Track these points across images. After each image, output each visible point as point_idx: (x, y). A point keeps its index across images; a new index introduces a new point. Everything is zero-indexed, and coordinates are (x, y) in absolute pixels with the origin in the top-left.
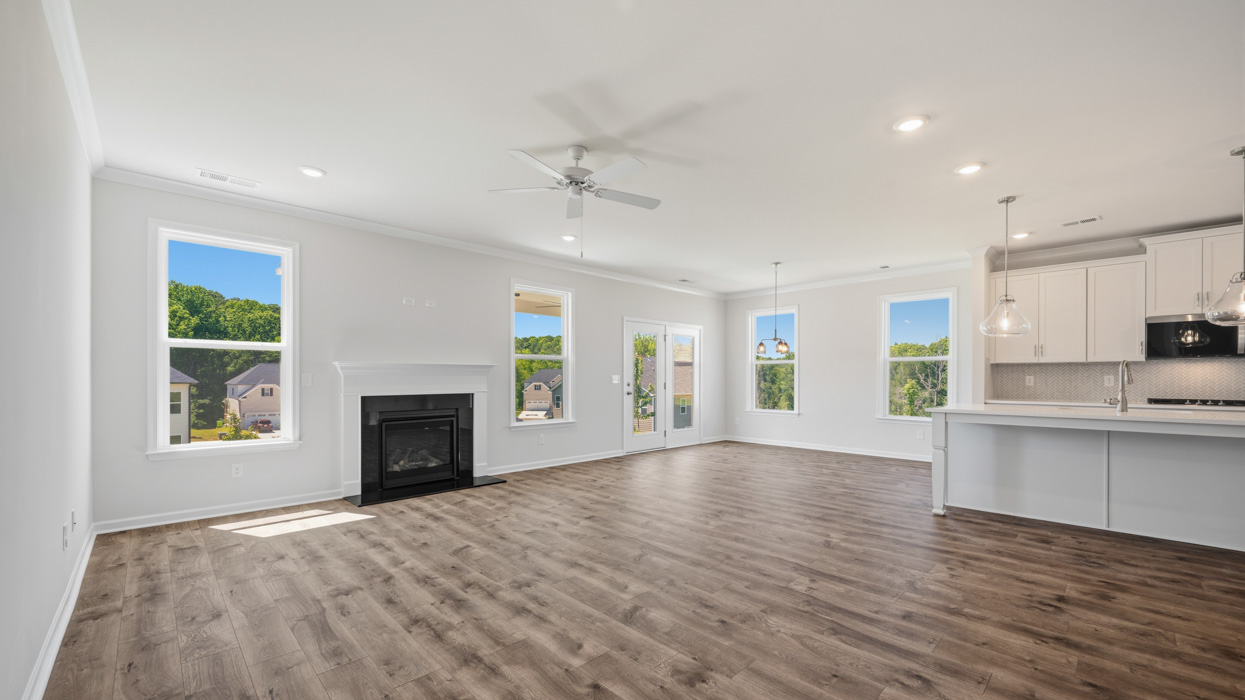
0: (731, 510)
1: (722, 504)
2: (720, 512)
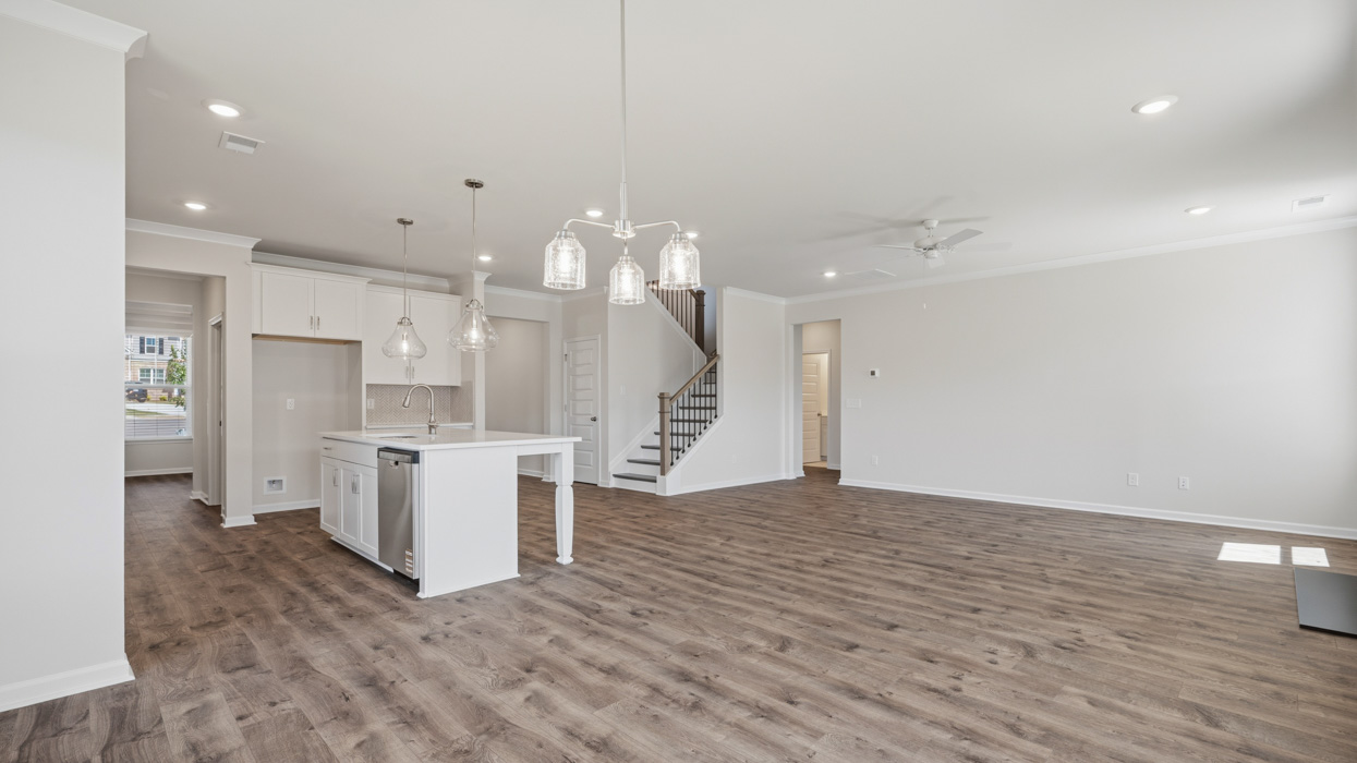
0: (811, 569)
1: (823, 576)
2: (824, 566)
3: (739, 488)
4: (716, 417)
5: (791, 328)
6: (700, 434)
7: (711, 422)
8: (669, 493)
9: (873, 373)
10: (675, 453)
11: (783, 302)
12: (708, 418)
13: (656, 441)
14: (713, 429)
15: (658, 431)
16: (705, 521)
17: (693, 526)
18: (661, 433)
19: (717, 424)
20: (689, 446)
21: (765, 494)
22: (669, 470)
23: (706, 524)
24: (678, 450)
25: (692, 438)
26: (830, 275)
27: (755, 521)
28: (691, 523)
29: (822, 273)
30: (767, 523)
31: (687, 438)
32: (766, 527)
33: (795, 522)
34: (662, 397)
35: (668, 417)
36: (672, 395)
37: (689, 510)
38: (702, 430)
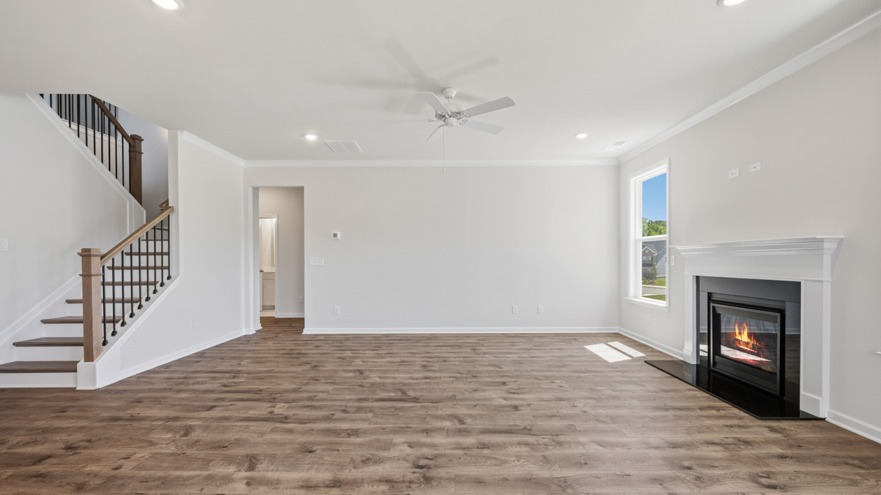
3: (201, 354)
4: (169, 278)
5: (250, 191)
6: (148, 299)
7: (162, 284)
8: (101, 383)
9: (335, 235)
10: (109, 326)
11: (242, 163)
12: (159, 279)
13: (77, 310)
14: (165, 294)
15: (80, 297)
16: (188, 431)
17: (172, 449)
18: (86, 301)
19: (171, 287)
20: (132, 315)
21: (240, 358)
22: (99, 353)
23: (194, 436)
24: (114, 321)
25: (135, 306)
26: (311, 137)
27: (262, 409)
28: (166, 443)
29: (304, 135)
30: (280, 409)
31: (128, 306)
32: (285, 419)
33: (310, 399)
34: (86, 255)
35: (96, 282)
36: (104, 252)
37: (149, 413)
38: (151, 295)
